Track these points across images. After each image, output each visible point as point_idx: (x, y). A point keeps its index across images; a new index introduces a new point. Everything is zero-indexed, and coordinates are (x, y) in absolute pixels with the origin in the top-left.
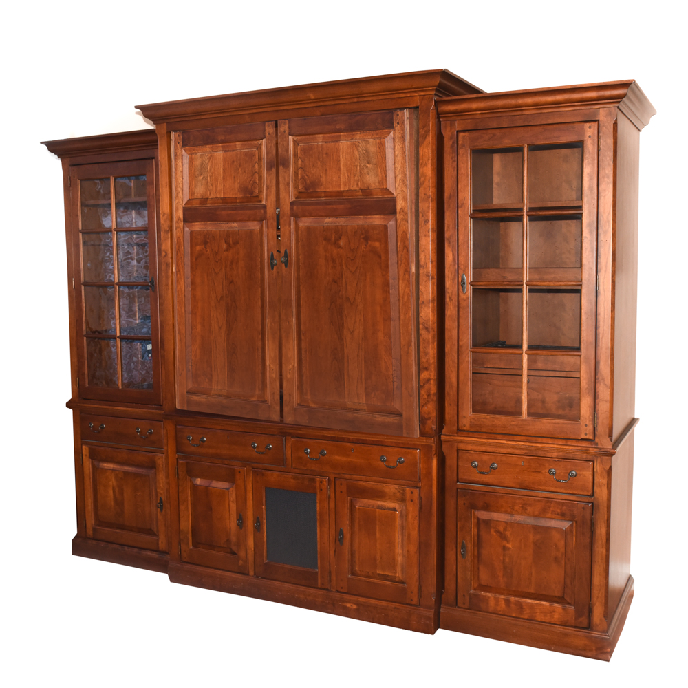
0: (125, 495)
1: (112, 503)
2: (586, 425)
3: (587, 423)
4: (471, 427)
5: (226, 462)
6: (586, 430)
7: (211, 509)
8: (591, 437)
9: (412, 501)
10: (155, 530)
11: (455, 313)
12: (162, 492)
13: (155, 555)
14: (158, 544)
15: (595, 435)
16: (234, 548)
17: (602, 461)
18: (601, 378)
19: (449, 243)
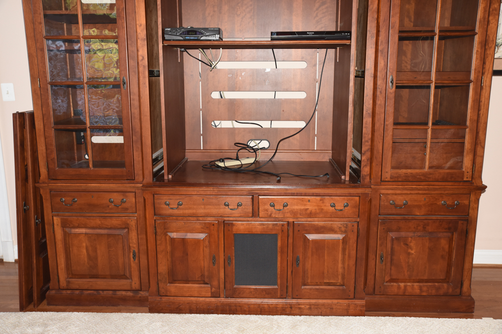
0: (98, 252)
1: (86, 260)
2: (468, 172)
3: (469, 171)
4: (391, 178)
5: (201, 219)
6: (467, 175)
7: (187, 254)
8: (470, 180)
9: (353, 231)
10: (128, 275)
11: (383, 102)
12: (135, 246)
13: (130, 294)
14: (131, 285)
15: (472, 178)
16: (206, 280)
17: (475, 194)
18: (479, 142)
19: (382, 53)
